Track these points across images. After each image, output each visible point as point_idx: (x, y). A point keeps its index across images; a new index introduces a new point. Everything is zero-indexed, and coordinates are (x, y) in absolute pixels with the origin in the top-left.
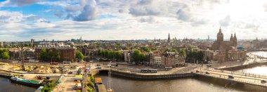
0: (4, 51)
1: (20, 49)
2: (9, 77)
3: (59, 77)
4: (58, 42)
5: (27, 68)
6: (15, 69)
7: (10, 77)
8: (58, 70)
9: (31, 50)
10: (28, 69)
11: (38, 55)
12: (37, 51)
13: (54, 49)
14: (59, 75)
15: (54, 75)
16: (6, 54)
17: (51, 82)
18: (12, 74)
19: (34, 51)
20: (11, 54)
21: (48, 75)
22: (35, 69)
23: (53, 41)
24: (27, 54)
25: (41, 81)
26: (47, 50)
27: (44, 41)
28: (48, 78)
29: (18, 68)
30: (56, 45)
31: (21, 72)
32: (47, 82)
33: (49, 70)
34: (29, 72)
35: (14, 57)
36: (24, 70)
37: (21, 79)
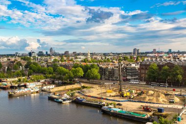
0: (92, 66)
1: (117, 64)
2: (99, 107)
3: (180, 111)
4: (179, 53)
5: (126, 93)
6: (108, 94)
7: (101, 106)
8: (177, 99)
9: (133, 65)
10: (128, 94)
11: (145, 74)
12: (144, 66)
13: (171, 65)
14: (180, 107)
15: (170, 106)
16: (96, 71)
17: (165, 117)
18: (104, 102)
19: (137, 67)
20: (102, 71)
21: (160, 106)
22: (139, 94)
23: (170, 52)
24: (127, 71)
25: (149, 115)
26: (160, 67)
27: (154, 52)
28: (160, 110)
29: (114, 94)
30: (174, 58)
31: (117, 99)
32: (159, 117)
33: (162, 98)
34: (130, 99)
35: (107, 75)
36: (122, 96)
37: (118, 110)
